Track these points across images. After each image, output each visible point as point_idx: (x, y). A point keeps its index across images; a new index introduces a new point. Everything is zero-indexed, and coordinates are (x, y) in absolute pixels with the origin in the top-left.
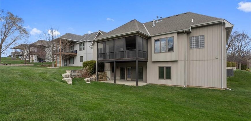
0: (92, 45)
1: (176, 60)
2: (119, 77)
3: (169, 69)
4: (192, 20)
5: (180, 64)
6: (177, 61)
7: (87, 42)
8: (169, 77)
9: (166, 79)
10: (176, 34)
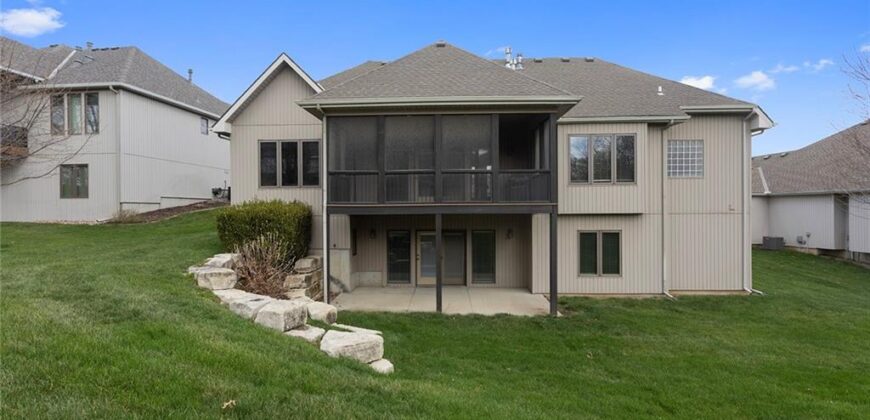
0: (227, 121)
1: (636, 212)
2: (378, 274)
3: (613, 240)
4: (660, 89)
5: (650, 225)
6: (641, 214)
7: (122, 92)
8: (613, 266)
9: (604, 273)
10: (646, 125)
